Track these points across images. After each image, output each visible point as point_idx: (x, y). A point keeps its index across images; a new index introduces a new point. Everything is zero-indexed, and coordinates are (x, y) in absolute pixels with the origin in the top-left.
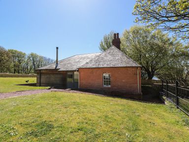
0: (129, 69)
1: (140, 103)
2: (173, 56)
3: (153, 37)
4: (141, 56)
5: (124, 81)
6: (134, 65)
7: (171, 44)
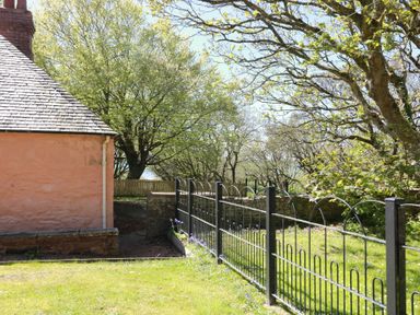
0: (70, 140)
1: (113, 266)
2: (200, 107)
3: (149, 36)
4: (107, 95)
5: (48, 188)
6: (91, 127)
7: (196, 70)
